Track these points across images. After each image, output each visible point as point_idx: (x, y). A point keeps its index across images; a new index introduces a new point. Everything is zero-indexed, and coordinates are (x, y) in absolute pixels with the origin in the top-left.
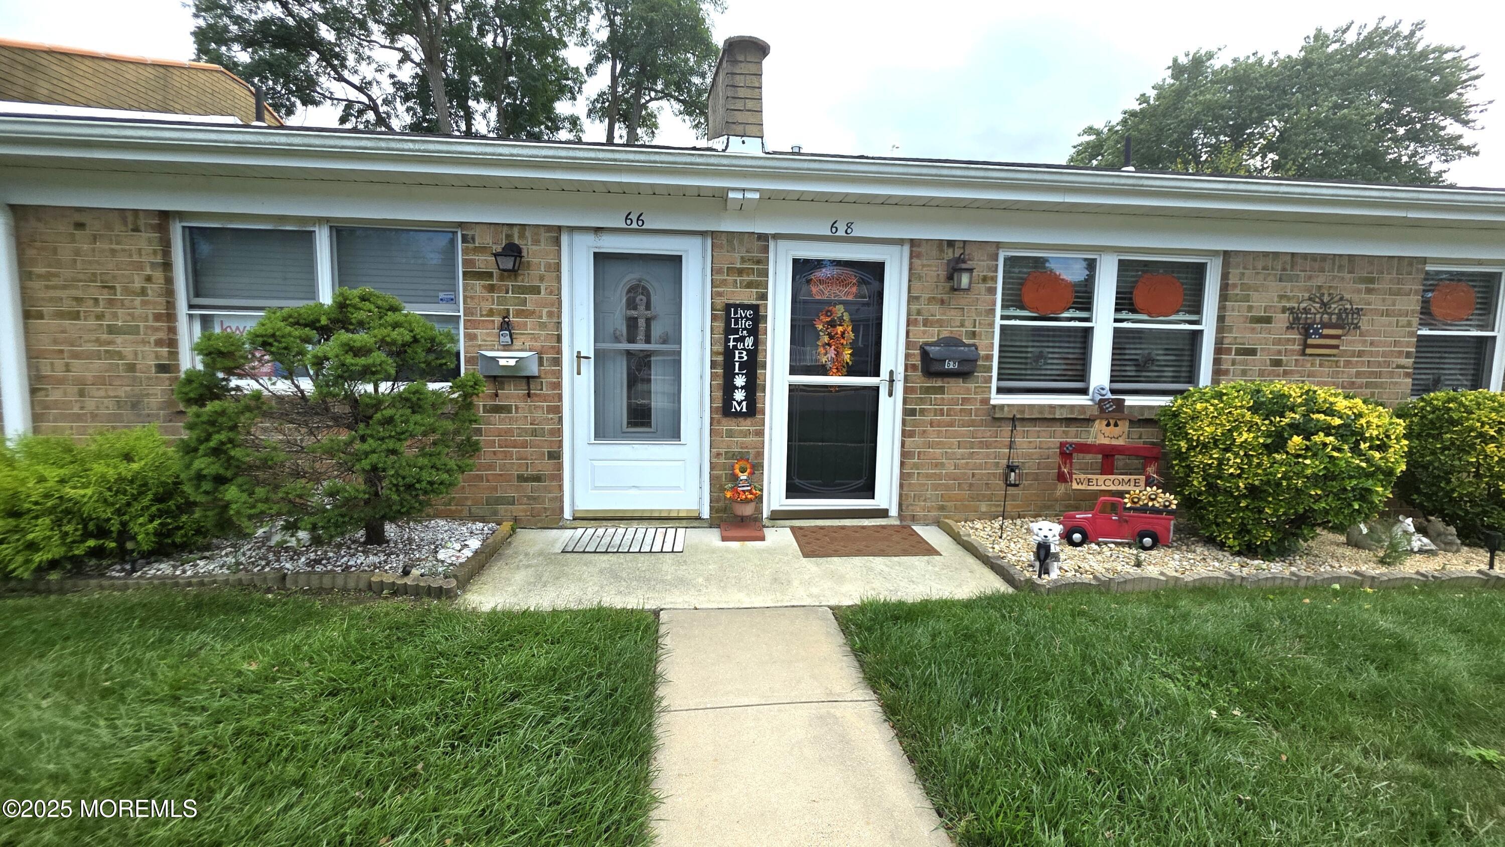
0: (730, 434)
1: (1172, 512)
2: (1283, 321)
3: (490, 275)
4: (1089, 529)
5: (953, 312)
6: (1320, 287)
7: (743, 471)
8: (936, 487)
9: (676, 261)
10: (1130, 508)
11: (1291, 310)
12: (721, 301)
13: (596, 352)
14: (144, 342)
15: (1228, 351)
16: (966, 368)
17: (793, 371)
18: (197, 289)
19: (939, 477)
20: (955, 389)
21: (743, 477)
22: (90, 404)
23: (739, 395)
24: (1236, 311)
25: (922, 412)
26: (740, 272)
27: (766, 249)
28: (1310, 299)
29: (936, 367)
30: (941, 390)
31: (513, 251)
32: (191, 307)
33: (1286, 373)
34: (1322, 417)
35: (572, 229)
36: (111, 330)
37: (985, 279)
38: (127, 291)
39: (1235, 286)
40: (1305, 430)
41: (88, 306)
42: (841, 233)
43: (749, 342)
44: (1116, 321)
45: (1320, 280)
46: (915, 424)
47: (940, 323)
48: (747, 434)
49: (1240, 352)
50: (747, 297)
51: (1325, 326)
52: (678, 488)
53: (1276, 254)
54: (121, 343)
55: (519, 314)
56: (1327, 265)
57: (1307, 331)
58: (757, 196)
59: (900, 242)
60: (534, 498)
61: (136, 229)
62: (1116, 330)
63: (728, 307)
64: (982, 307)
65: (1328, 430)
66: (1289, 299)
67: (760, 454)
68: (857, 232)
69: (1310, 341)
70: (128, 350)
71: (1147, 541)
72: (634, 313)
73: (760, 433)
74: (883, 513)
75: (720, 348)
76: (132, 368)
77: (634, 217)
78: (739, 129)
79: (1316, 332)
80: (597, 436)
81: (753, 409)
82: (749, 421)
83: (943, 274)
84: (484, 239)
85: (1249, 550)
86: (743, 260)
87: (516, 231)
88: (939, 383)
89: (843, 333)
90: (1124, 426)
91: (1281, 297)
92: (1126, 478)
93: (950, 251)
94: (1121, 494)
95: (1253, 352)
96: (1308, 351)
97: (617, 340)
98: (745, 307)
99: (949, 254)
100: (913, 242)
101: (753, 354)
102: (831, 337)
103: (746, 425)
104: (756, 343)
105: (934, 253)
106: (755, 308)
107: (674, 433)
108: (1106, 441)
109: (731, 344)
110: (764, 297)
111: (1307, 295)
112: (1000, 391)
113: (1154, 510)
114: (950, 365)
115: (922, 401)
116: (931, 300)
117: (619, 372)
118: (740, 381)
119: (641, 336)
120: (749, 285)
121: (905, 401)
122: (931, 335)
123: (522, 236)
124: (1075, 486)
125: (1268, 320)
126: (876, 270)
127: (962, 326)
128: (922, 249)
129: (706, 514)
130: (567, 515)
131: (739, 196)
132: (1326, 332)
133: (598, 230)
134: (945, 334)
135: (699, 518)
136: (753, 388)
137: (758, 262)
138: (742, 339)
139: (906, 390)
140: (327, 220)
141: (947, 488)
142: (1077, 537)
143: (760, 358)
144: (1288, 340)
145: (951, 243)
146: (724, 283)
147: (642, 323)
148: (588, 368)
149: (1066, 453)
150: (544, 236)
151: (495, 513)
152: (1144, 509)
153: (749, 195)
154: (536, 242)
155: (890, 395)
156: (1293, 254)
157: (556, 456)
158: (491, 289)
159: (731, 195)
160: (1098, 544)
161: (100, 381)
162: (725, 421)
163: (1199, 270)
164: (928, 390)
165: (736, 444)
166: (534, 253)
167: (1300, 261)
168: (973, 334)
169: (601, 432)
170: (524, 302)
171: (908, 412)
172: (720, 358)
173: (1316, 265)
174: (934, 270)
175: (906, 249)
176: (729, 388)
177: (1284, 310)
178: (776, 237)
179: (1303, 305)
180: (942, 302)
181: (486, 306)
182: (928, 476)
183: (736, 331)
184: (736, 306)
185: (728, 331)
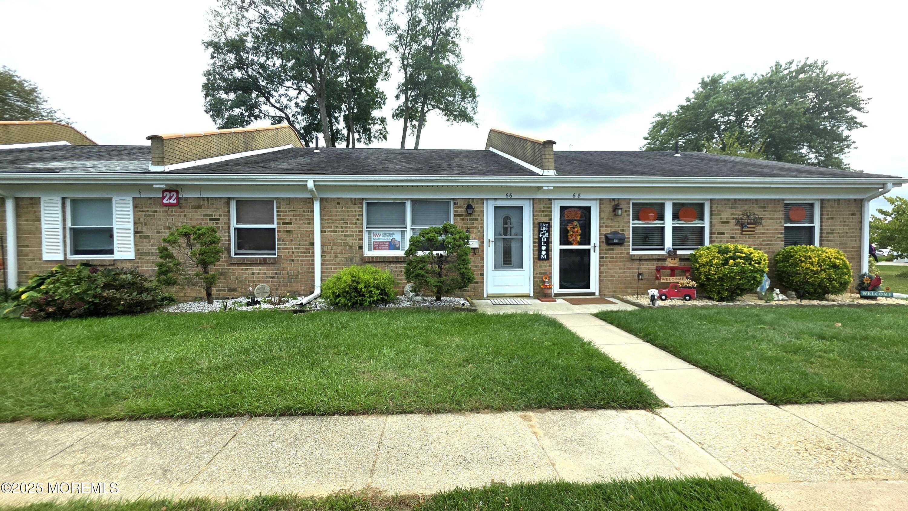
0: (541, 266)
1: (695, 288)
2: (733, 222)
3: (462, 215)
4: (667, 295)
5: (615, 223)
6: (746, 210)
7: (546, 279)
8: (612, 284)
9: (521, 208)
10: (681, 287)
11: (736, 218)
12: (536, 221)
13: (495, 239)
14: (355, 240)
15: (714, 234)
16: (621, 242)
17: (561, 245)
18: (368, 223)
19: (613, 280)
20: (618, 250)
21: (547, 281)
22: (338, 260)
23: (544, 253)
24: (716, 219)
25: (606, 257)
26: (543, 211)
27: (551, 204)
28: (742, 214)
29: (611, 242)
30: (612, 250)
31: (469, 207)
32: (367, 228)
33: (736, 241)
34: (739, 254)
35: (487, 199)
36: (346, 236)
37: (626, 211)
38: (351, 223)
39: (715, 211)
40: (734, 258)
41: (339, 229)
42: (576, 197)
43: (547, 234)
44: (673, 224)
45: (745, 208)
46: (604, 262)
47: (611, 226)
48: (546, 266)
49: (718, 234)
50: (546, 219)
51: (749, 224)
52: (522, 286)
53: (729, 199)
54: (349, 240)
55: (472, 227)
56: (748, 202)
57: (742, 225)
58: (552, 188)
59: (596, 199)
60: (475, 289)
61: (355, 204)
62: (673, 227)
63: (539, 223)
64: (626, 221)
65: (741, 258)
66: (735, 215)
67: (551, 273)
68: (582, 197)
69: (744, 229)
70: (350, 242)
71: (687, 298)
72: (505, 226)
73: (551, 266)
74: (594, 294)
75: (536, 237)
76: (351, 248)
77: (509, 195)
78: (547, 168)
79: (746, 226)
80: (495, 268)
81: (548, 258)
82: (547, 262)
83: (611, 210)
84: (461, 203)
85: (721, 300)
86: (544, 207)
87: (471, 200)
88: (611, 247)
89: (577, 231)
90: (677, 260)
91: (732, 214)
92: (679, 277)
93: (613, 202)
94: (678, 283)
95: (723, 234)
96: (744, 233)
97: (501, 235)
98: (545, 223)
99: (613, 203)
100: (600, 200)
101: (548, 239)
102: (573, 232)
103: (546, 263)
104: (549, 235)
105: (608, 203)
106: (549, 223)
107: (521, 266)
108: (672, 265)
109: (541, 235)
110: (551, 219)
111: (741, 213)
112: (633, 250)
113: (689, 287)
114: (616, 241)
115: (606, 254)
116: (608, 219)
117: (501, 245)
118: (544, 248)
119: (509, 234)
120: (546, 216)
121: (600, 254)
122: (608, 231)
123: (473, 202)
124: (662, 281)
125: (728, 222)
126: (588, 209)
127: (619, 227)
128: (604, 202)
129: (532, 295)
130: (485, 296)
131: (547, 188)
132: (749, 226)
133: (495, 199)
134: (613, 230)
135: (529, 296)
136: (548, 250)
137: (549, 208)
138: (544, 234)
139: (600, 250)
140: (410, 199)
141: (616, 284)
142: (664, 297)
143: (550, 240)
144: (736, 229)
145: (614, 199)
146: (538, 215)
147: (509, 229)
148: (492, 245)
149: (658, 270)
150: (480, 202)
151: (463, 295)
152: (686, 287)
153: (550, 188)
154: (477, 204)
155: (594, 252)
156: (735, 199)
157: (482, 275)
158: (463, 219)
159: (544, 188)
160: (671, 299)
161: (341, 252)
162: (539, 262)
163: (702, 206)
164: (607, 250)
165: (542, 269)
166: (475, 206)
167: (737, 201)
168: (623, 230)
169: (496, 267)
170: (473, 224)
171: (601, 258)
172: (537, 240)
173: (744, 202)
174: (608, 209)
175: (598, 201)
176: (540, 251)
177: (733, 219)
178: (554, 199)
179: (740, 217)
180: (612, 219)
181: (461, 225)
182: (609, 280)
183: (542, 231)
184: (542, 223)
185: (540, 231)
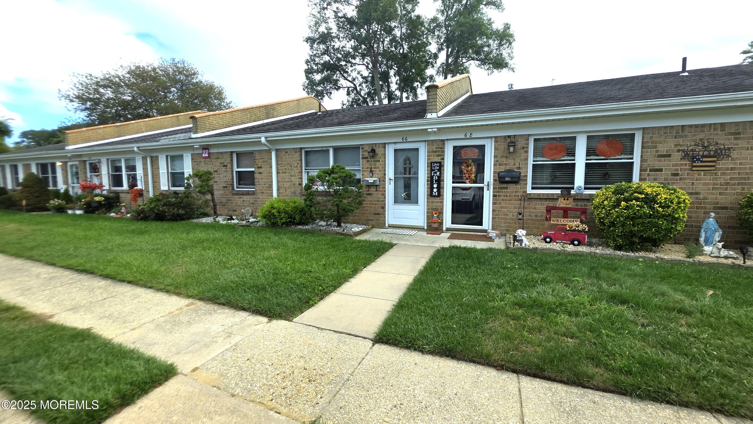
0: (432, 202)
1: (586, 232)
2: (677, 156)
3: (367, 158)
4: (553, 237)
5: (510, 160)
6: (701, 139)
7: (436, 214)
8: (505, 223)
9: (417, 150)
10: (569, 230)
11: (683, 151)
12: (430, 161)
13: (395, 178)
14: (297, 178)
15: (646, 170)
16: (514, 180)
17: (453, 182)
18: (306, 166)
19: (507, 219)
20: (512, 188)
21: (435, 216)
22: (287, 193)
23: (435, 190)
24: (651, 152)
25: (499, 196)
26: (435, 152)
27: (444, 144)
28: (695, 145)
29: (502, 180)
30: (506, 188)
31: (373, 151)
32: (305, 170)
33: (681, 179)
35: (389, 143)
36: (291, 176)
37: (523, 148)
38: (294, 167)
39: (648, 142)
41: (287, 171)
42: (468, 137)
43: (438, 173)
44: (587, 160)
45: (702, 136)
46: (496, 200)
47: (506, 164)
48: (438, 202)
49: (651, 170)
50: (438, 159)
51: (703, 156)
52: (418, 219)
53: (672, 127)
54: (293, 179)
55: (375, 168)
56: (706, 129)
57: (693, 159)
58: (436, 130)
59: (491, 138)
60: (378, 220)
61: (296, 152)
62: (586, 164)
63: (431, 163)
64: (523, 157)
65: (637, 199)
66: (681, 146)
67: (442, 209)
68: (473, 136)
69: (694, 164)
70: (293, 180)
71: (576, 242)
72: (405, 166)
73: (442, 202)
74: (485, 231)
75: (429, 176)
76: (294, 184)
77: (404, 138)
78: (430, 111)
79: (698, 160)
80: (395, 202)
81: (440, 194)
82: (438, 198)
83: (506, 147)
84: (367, 148)
85: (619, 248)
86: (436, 148)
87: (374, 145)
88: (505, 186)
89: (471, 169)
90: (571, 200)
91: (676, 145)
92: (572, 220)
93: (509, 139)
94: (566, 225)
95: (661, 170)
96: (694, 169)
97: (401, 174)
98: (437, 163)
99: (509, 140)
100: (496, 137)
101: (439, 177)
102: (467, 171)
103: (437, 200)
104: (440, 174)
105: (503, 140)
106: (440, 163)
107: (416, 202)
108: (564, 206)
109: (433, 174)
110: (443, 159)
111: (693, 143)
112: (533, 188)
113: (578, 231)
114: (507, 179)
115: (499, 192)
116: (502, 157)
117: (401, 183)
118: (435, 186)
119: (407, 173)
120: (438, 156)
121: (494, 192)
122: (503, 169)
123: (376, 146)
124: (552, 222)
125: (669, 156)
126: (482, 148)
127: (514, 165)
128: (498, 140)
129: (426, 228)
130: (387, 225)
131: (431, 130)
132: (704, 159)
133: (395, 143)
134: (508, 168)
135: (424, 229)
136: (440, 188)
137: (441, 148)
138: (436, 173)
139: (494, 188)
140: (332, 146)
141: (510, 223)
142: (548, 240)
143: (442, 178)
144: (682, 164)
145: (509, 137)
146: (431, 155)
147: (408, 169)
148: (392, 183)
149: (549, 210)
150: (381, 146)
151: (368, 223)
152: (575, 230)
153: (434, 130)
154: (379, 148)
155: (488, 190)
156: (683, 126)
157: (383, 208)
158: (368, 161)
159: (429, 130)
160: (557, 243)
161: (289, 188)
162: (431, 198)
163: (632, 136)
164: (501, 188)
165: (435, 205)
166: (379, 151)
167: (687, 128)
168: (519, 168)
169: (396, 201)
170: (376, 165)
171: (494, 196)
172: (429, 179)
173: (699, 129)
174: (503, 146)
175: (493, 139)
176: (432, 188)
177: (679, 151)
178: (447, 140)
179: (692, 148)
180: (506, 157)
181: (367, 166)
182: (502, 219)
183: (434, 170)
184: (434, 163)
185: (432, 170)
